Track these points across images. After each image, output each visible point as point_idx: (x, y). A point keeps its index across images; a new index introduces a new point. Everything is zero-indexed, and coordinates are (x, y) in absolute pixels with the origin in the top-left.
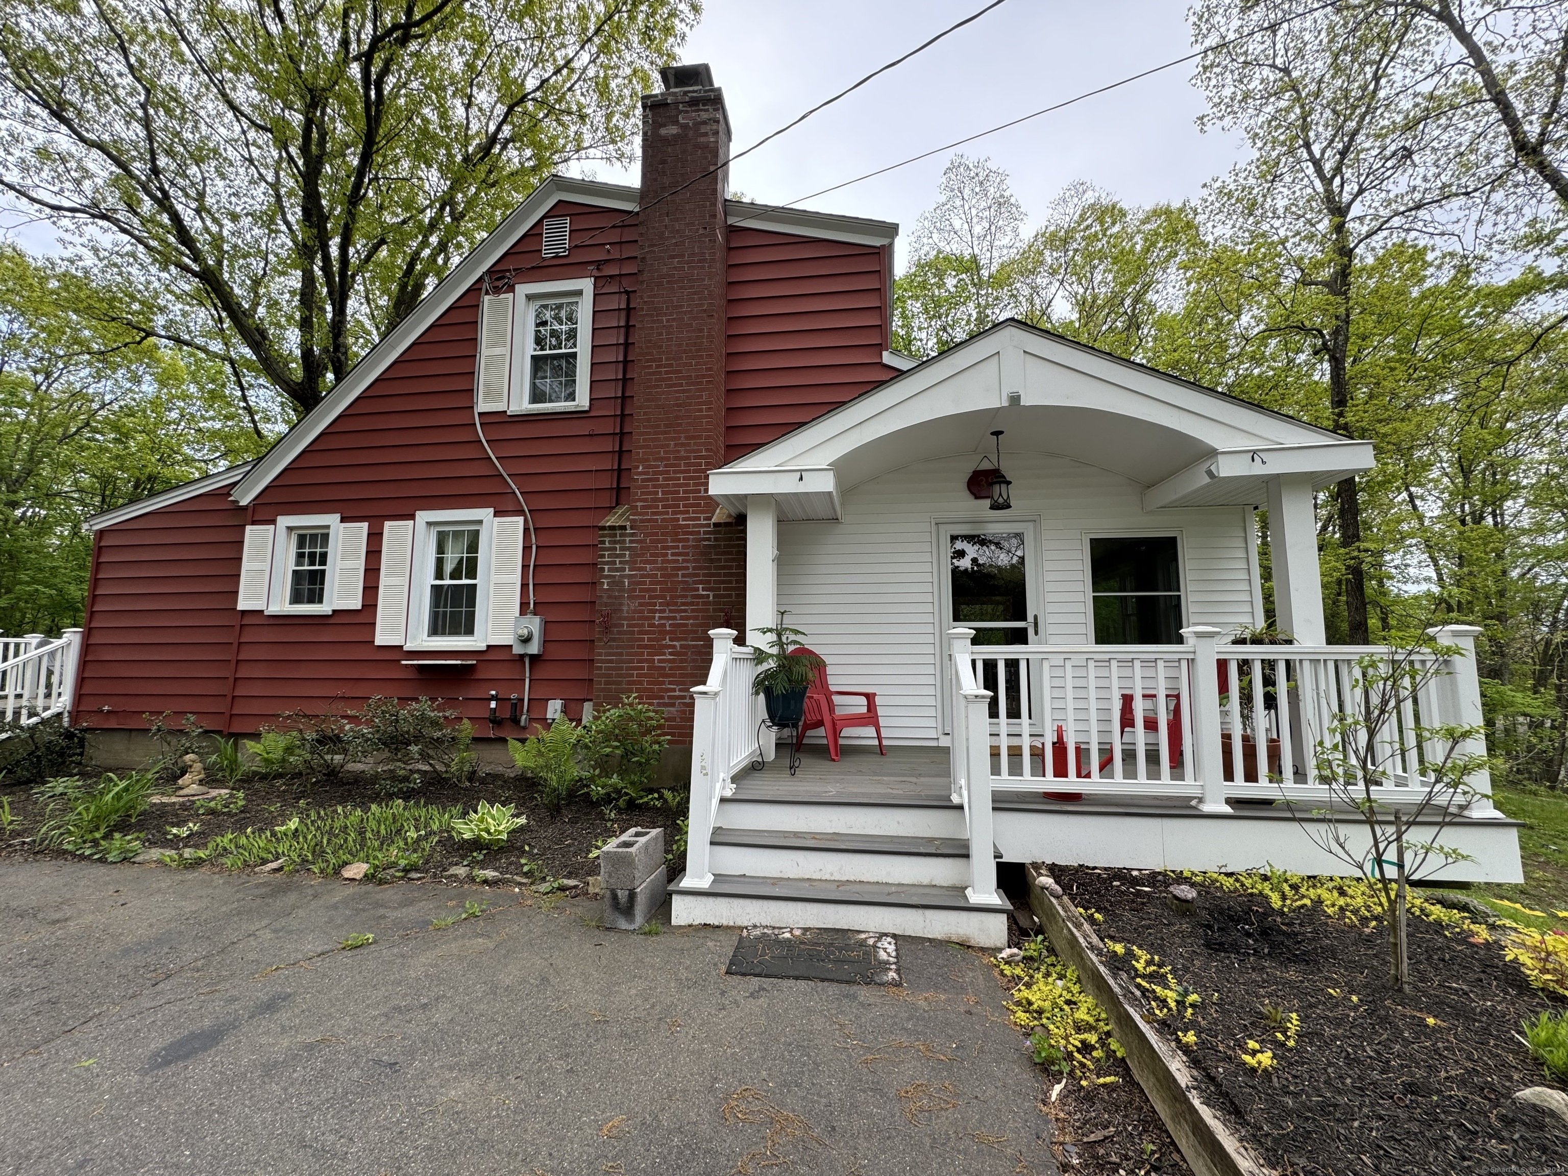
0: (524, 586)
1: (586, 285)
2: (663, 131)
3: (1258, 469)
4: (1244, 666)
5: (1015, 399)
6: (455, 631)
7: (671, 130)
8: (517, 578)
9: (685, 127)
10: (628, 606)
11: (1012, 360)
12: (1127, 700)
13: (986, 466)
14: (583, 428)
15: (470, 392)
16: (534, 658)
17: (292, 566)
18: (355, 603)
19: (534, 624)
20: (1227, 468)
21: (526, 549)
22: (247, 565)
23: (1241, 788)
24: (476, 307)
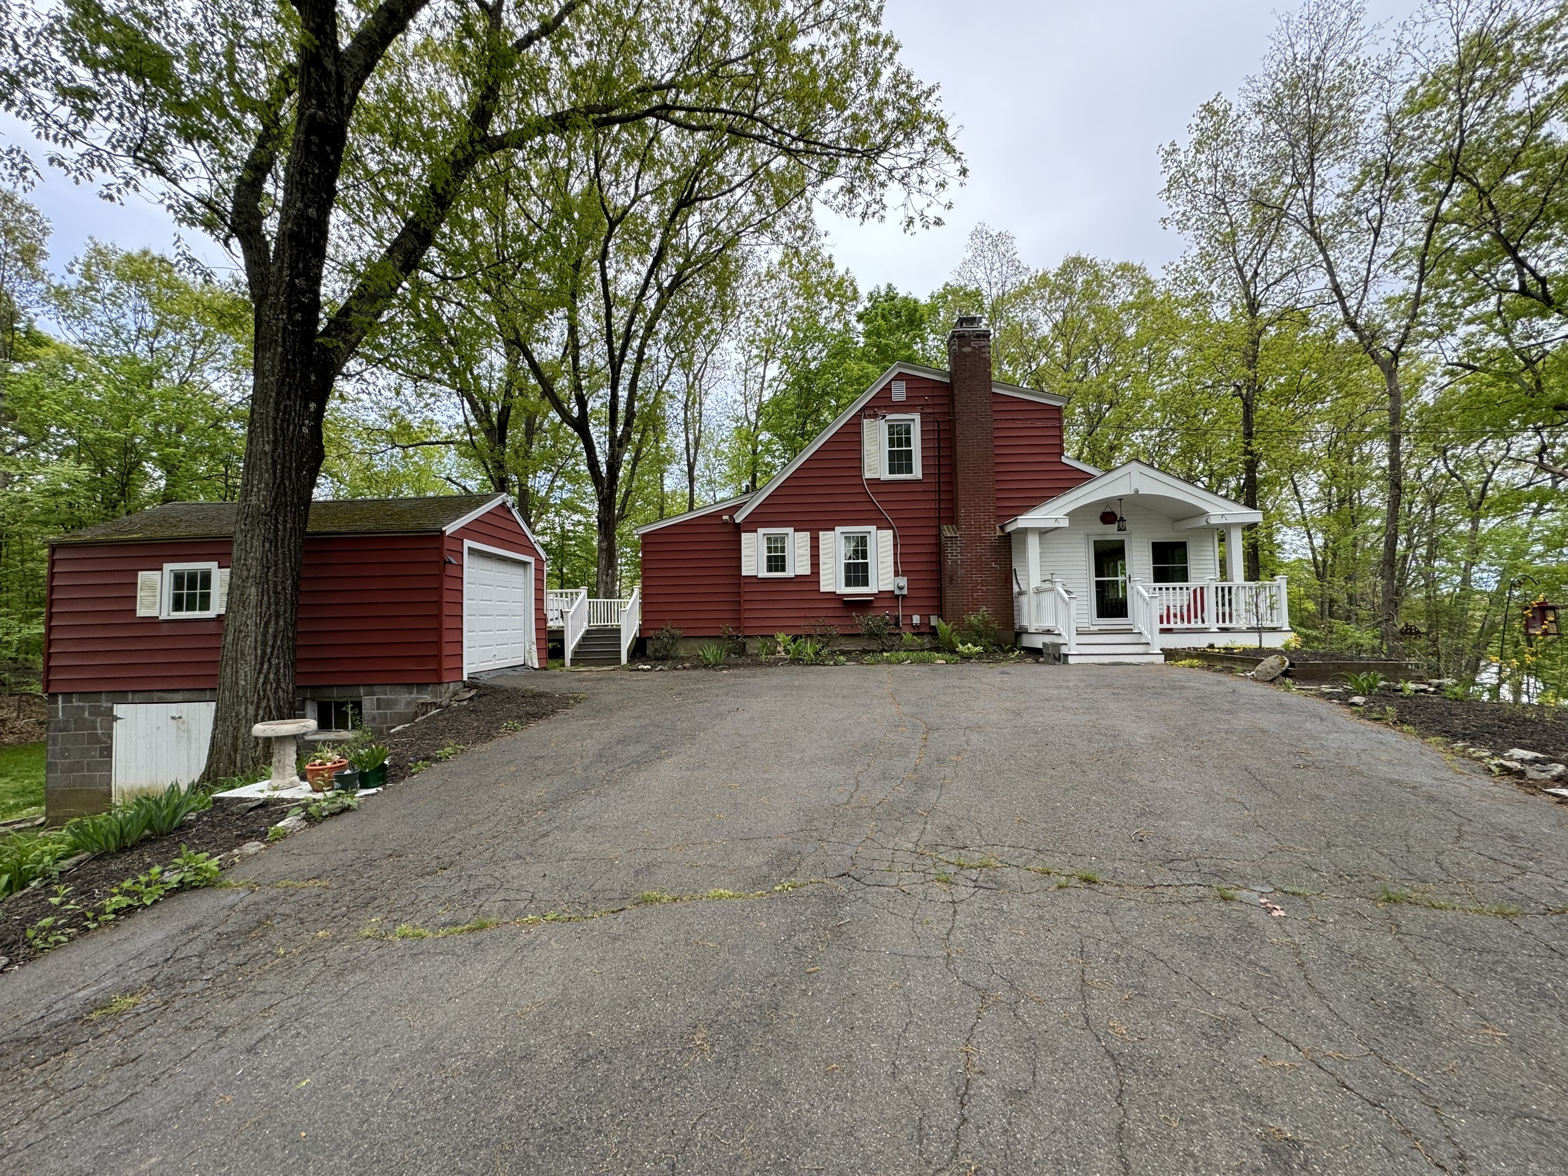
0: (895, 563)
1: (917, 417)
2: (964, 350)
3: (1224, 521)
4: (1223, 589)
5: (1137, 491)
6: (857, 584)
7: (967, 349)
8: (891, 559)
9: (974, 348)
10: (960, 572)
11: (1135, 475)
12: (1168, 607)
13: (1108, 510)
14: (920, 488)
15: (860, 468)
16: (904, 596)
17: (766, 554)
18: (808, 572)
19: (903, 581)
20: (1213, 521)
21: (895, 545)
22: (744, 552)
23: (1221, 625)
24: (860, 425)
